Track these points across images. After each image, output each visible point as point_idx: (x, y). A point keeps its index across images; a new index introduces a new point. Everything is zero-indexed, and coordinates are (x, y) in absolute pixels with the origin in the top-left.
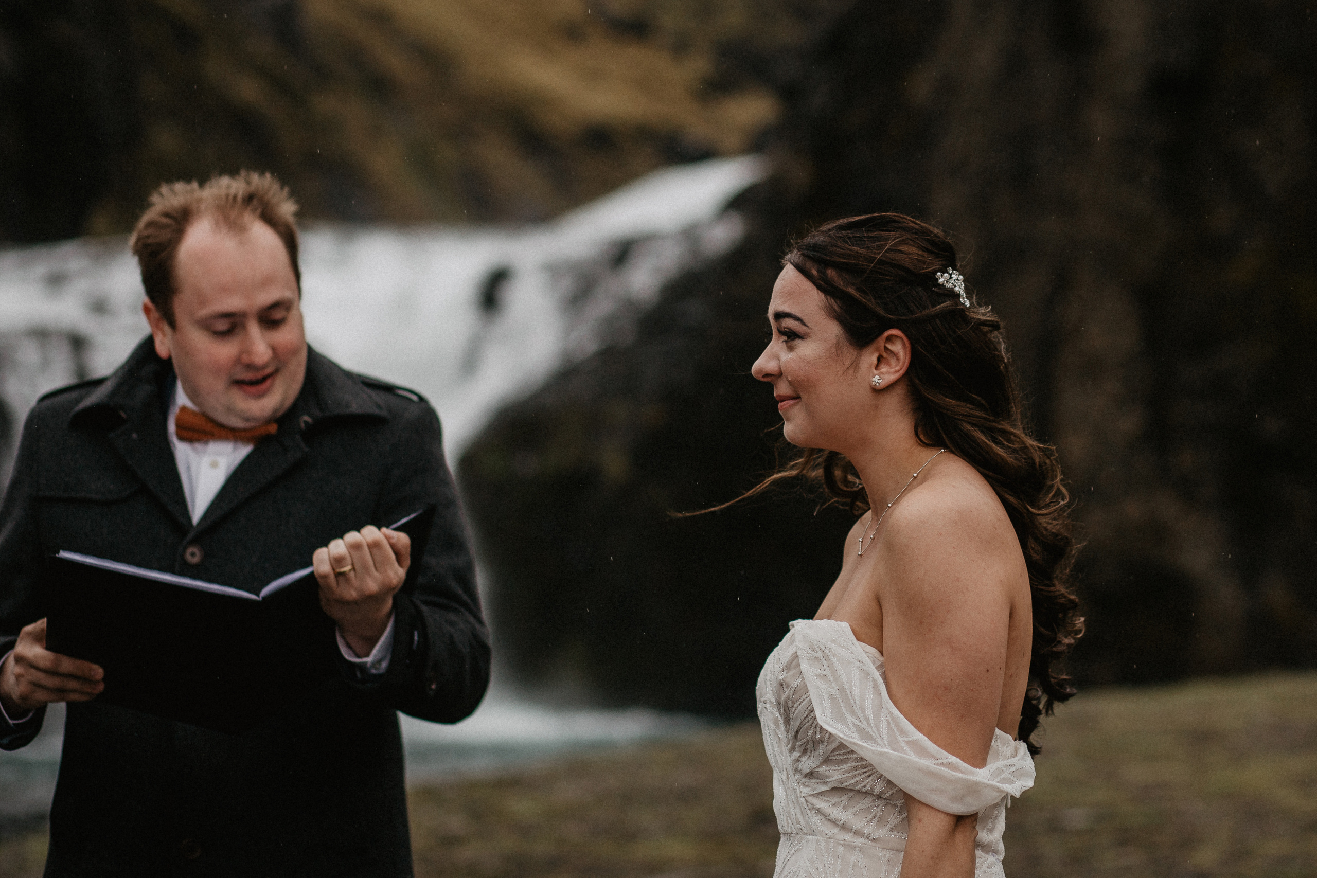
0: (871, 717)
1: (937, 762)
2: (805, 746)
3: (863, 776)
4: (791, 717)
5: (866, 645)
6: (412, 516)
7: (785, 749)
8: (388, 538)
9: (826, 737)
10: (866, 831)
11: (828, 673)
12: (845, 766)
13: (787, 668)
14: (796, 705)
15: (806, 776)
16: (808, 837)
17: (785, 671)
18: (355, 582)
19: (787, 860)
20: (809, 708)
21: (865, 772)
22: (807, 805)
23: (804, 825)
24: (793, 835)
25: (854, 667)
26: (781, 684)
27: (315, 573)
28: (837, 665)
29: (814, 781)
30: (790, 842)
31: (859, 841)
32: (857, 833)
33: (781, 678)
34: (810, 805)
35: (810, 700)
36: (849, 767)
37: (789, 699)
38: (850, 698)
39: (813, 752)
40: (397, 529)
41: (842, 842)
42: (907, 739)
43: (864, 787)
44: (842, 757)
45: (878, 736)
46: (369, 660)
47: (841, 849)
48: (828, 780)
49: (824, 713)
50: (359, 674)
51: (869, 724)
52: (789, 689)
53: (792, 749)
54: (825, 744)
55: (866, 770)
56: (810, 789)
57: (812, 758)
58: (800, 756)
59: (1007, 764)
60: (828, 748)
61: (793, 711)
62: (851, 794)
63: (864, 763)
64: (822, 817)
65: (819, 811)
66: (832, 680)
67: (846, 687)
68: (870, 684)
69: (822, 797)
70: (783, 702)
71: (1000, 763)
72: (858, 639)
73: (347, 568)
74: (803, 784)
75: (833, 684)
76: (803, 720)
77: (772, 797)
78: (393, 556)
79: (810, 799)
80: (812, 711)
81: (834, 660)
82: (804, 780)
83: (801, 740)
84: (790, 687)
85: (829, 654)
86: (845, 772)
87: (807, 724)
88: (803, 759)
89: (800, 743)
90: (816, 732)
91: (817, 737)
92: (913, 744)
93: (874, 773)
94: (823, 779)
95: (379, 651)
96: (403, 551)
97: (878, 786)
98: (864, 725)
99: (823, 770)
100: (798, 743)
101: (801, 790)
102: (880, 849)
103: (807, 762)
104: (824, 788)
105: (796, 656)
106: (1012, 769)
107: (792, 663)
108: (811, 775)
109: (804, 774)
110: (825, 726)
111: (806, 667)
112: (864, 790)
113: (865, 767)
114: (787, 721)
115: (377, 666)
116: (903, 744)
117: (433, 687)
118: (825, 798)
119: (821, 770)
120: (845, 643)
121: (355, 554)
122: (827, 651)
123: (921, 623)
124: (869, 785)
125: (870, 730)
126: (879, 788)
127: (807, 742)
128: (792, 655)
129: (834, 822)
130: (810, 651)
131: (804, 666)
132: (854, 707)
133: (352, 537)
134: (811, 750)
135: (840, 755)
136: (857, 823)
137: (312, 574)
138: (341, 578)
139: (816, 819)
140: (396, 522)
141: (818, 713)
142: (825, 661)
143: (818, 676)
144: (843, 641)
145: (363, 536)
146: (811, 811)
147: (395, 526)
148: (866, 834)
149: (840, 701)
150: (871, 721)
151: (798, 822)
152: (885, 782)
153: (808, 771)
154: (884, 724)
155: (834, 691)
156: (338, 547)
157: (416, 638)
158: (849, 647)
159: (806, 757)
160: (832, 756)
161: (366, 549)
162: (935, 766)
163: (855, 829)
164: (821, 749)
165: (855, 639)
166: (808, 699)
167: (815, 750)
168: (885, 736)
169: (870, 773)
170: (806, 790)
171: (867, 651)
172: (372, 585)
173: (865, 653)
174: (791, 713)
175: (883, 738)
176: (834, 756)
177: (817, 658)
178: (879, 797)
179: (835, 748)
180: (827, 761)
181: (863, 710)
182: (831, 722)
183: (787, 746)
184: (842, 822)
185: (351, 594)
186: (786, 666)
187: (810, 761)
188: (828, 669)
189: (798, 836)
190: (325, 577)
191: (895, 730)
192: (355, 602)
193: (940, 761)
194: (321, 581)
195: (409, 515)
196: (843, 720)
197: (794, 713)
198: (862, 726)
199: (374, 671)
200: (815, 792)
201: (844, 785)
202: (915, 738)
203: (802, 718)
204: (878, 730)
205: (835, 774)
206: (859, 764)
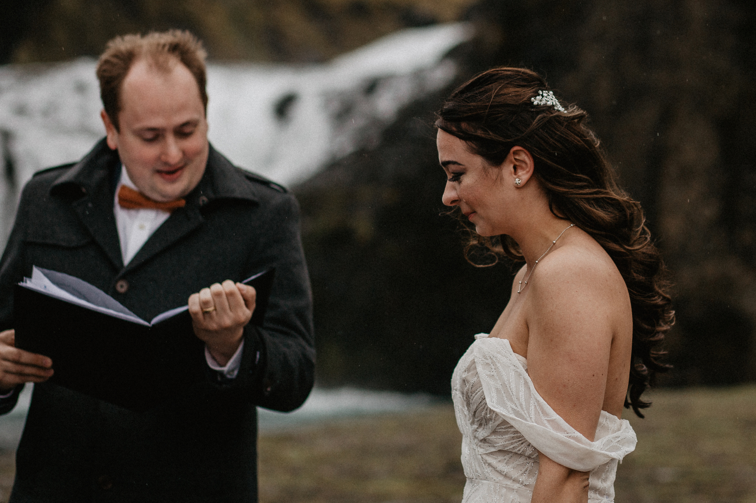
0: (524, 404)
1: (567, 435)
2: (481, 422)
3: (518, 443)
4: (471, 402)
5: (519, 355)
6: (259, 275)
7: (469, 423)
8: (240, 290)
9: (493, 417)
10: (520, 479)
11: (495, 374)
12: (506, 436)
13: (468, 370)
14: (473, 395)
15: (481, 441)
16: (483, 481)
17: (467, 372)
18: (216, 318)
19: (469, 496)
20: (482, 397)
21: (519, 441)
22: (483, 460)
23: (481, 473)
24: (473, 480)
25: (511, 370)
26: (464, 381)
27: (190, 311)
28: (501, 369)
29: (487, 444)
30: (472, 484)
31: (516, 486)
32: (515, 481)
33: (464, 376)
34: (484, 461)
35: (483, 392)
36: (509, 437)
37: (469, 391)
38: (509, 390)
39: (486, 426)
40: (248, 284)
41: (504, 486)
42: (547, 419)
43: (519, 450)
44: (504, 430)
45: (528, 416)
46: (225, 369)
47: (504, 491)
48: (495, 445)
49: (492, 400)
50: (219, 379)
51: (522, 408)
52: (469, 384)
53: (473, 423)
54: (493, 421)
55: (520, 439)
56: (484, 449)
57: (485, 429)
58: (477, 428)
59: (614, 436)
60: (495, 424)
61: (472, 398)
62: (510, 455)
63: (519, 435)
64: (493, 469)
65: (490, 465)
66: (497, 378)
67: (507, 383)
68: (522, 381)
69: (492, 456)
70: (465, 392)
71: (610, 436)
72: (514, 352)
73: (211, 309)
74: (480, 446)
75: (498, 381)
76: (479, 405)
77: (460, 454)
78: (242, 302)
79: (484, 456)
80: (484, 399)
81: (498, 365)
82: (480, 443)
83: (478, 417)
84: (470, 383)
85: (495, 361)
86: (507, 440)
87: (481, 408)
88: (480, 430)
89: (477, 420)
90: (487, 413)
91: (487, 416)
92: (552, 422)
93: (525, 442)
94: (491, 444)
95: (232, 363)
96: (250, 299)
97: (528, 450)
98: (519, 409)
99: (493, 437)
100: (476, 420)
101: (478, 450)
102: (530, 492)
103: (482, 432)
104: (493, 450)
105: (473, 362)
106: (618, 440)
107: (471, 366)
108: (484, 440)
109: (479, 440)
110: (492, 408)
111: (480, 370)
112: (519, 452)
113: (519, 437)
114: (468, 404)
115: (231, 373)
116: (545, 422)
117: (269, 389)
118: (494, 457)
119: (492, 438)
120: (506, 354)
121: (217, 300)
122: (494, 359)
123: (552, 341)
124: (522, 450)
125: (523, 413)
126: (529, 452)
127: (482, 419)
128: (471, 362)
129: (500, 473)
130: (483, 359)
131: (479, 369)
132: (512, 397)
133: (216, 287)
134: (484, 424)
135: (503, 428)
136: (515, 474)
137: (187, 311)
138: (206, 315)
139: (488, 470)
140: (247, 278)
141: (488, 400)
142: (493, 366)
143: (489, 376)
144: (504, 352)
145: (223, 287)
146: (485, 464)
147: (246, 281)
148: (521, 482)
149: (503, 392)
150: (524, 407)
151: (477, 471)
152: (532, 448)
153: (482, 438)
154: (532, 408)
155: (499, 386)
156: (206, 294)
157: (258, 356)
158: (508, 356)
159: (482, 429)
160: (498, 429)
161: (224, 296)
162: (566, 438)
163: (513, 478)
164: (491, 424)
165: (512, 351)
166: (481, 391)
167: (487, 424)
168: (533, 416)
169: (523, 441)
170: (481, 451)
171: (519, 359)
172: (227, 321)
173: (517, 360)
174: (470, 400)
175: (531, 418)
176: (499, 429)
177: (487, 364)
178: (529, 457)
179: (499, 424)
180: (494, 432)
181: (518, 399)
182: (497, 407)
183: (469, 421)
184: (504, 473)
185: (213, 326)
186: (467, 368)
187: (483, 432)
188: (495, 371)
189: (476, 480)
190: (196, 314)
191: (540, 412)
192: (216, 332)
193: (569, 435)
194: (193, 316)
195: (256, 274)
196: (504, 406)
197: (472, 400)
198: (518, 409)
199: (229, 376)
200: (487, 452)
201: (506, 449)
202: (554, 418)
203: (478, 403)
204: (528, 413)
205: (501, 441)
206: (516, 435)
